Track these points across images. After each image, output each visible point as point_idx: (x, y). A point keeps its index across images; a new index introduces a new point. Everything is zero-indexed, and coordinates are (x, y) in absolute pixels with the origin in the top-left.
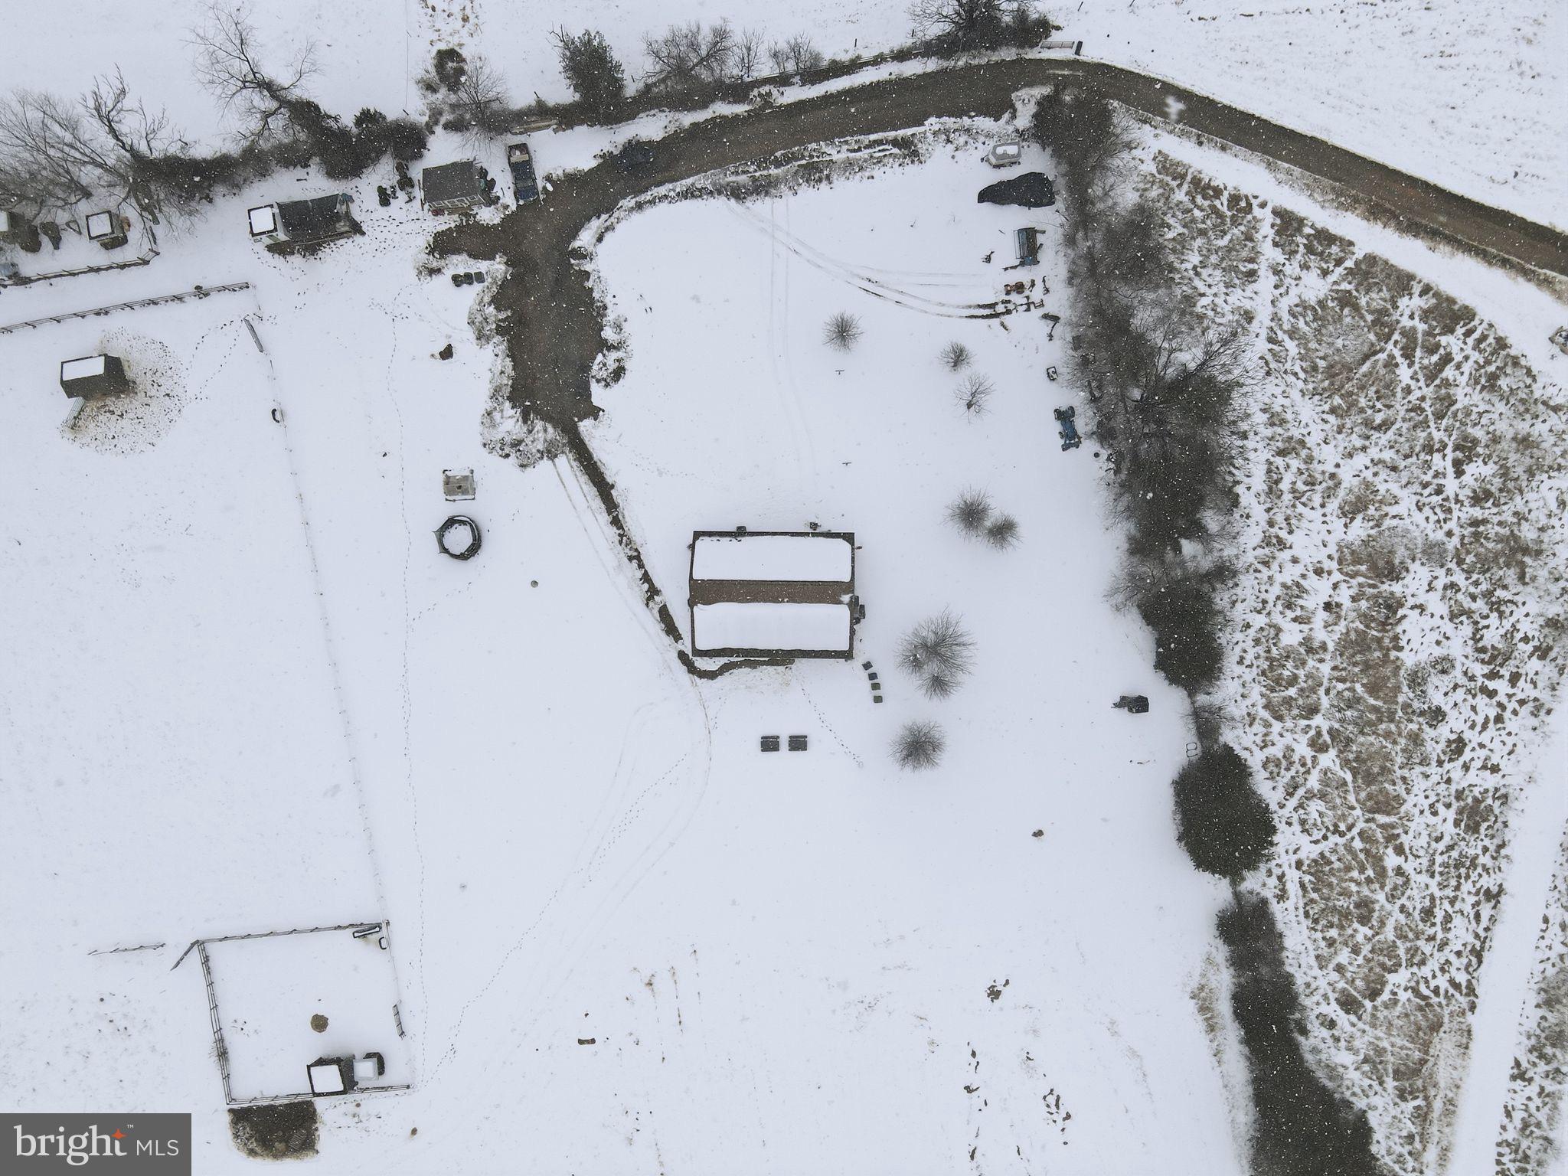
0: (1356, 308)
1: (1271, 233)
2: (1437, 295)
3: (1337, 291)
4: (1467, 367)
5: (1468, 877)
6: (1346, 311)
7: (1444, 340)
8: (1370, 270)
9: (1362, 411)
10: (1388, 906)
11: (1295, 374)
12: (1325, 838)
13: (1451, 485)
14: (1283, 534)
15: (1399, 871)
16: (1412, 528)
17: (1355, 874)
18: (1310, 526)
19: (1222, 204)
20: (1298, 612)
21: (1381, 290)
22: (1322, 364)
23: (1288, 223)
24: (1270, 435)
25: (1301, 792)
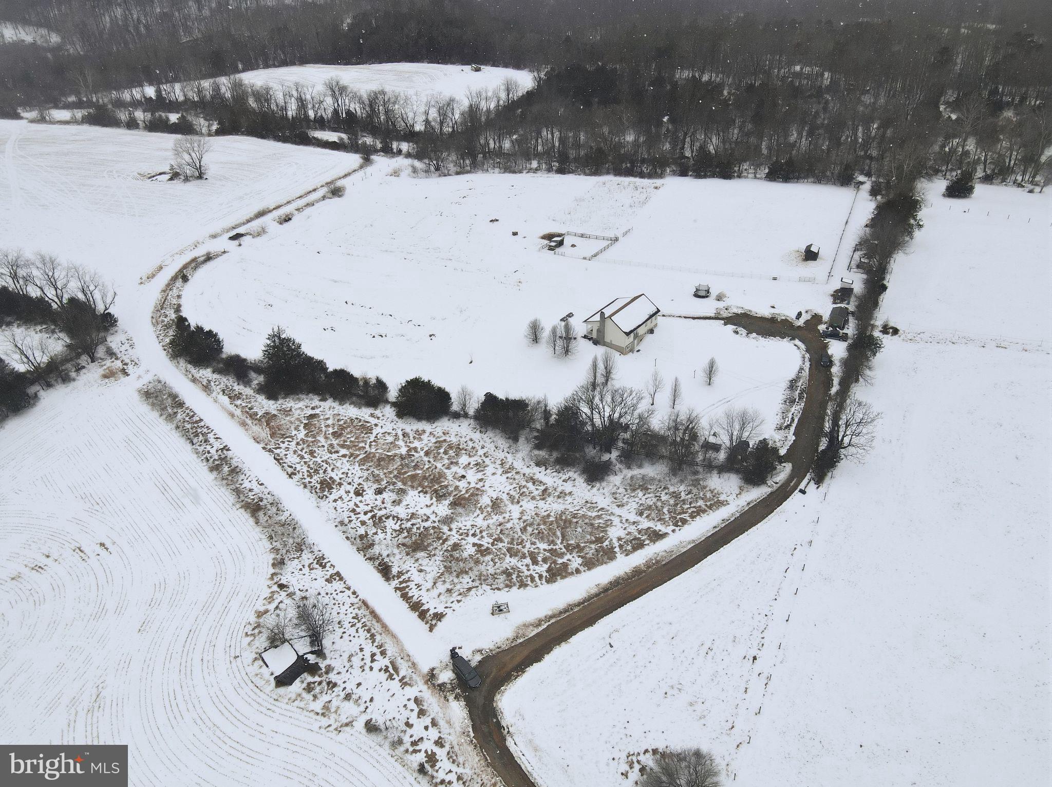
0: (592, 542)
1: (657, 529)
2: (572, 574)
3: (606, 539)
4: (524, 569)
5: (308, 471)
6: (594, 539)
7: (546, 566)
8: (609, 555)
9: (539, 525)
10: (329, 442)
11: (578, 510)
12: (376, 437)
13: (471, 540)
14: (509, 475)
15: (337, 452)
16: (467, 519)
17: (353, 439)
18: (504, 486)
19: (686, 516)
20: (471, 466)
21: (593, 555)
22: (575, 520)
23: (657, 536)
24: (557, 490)
25: (401, 437)
